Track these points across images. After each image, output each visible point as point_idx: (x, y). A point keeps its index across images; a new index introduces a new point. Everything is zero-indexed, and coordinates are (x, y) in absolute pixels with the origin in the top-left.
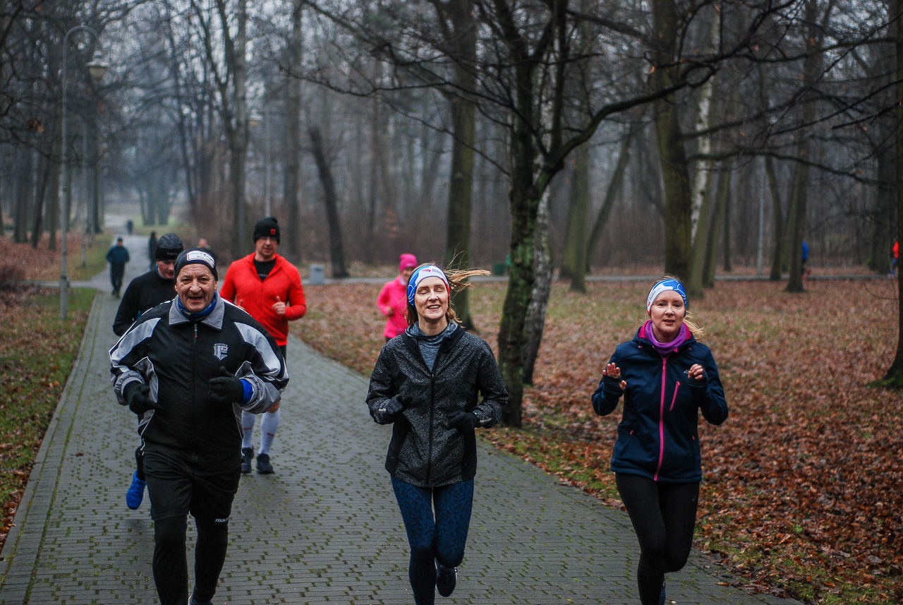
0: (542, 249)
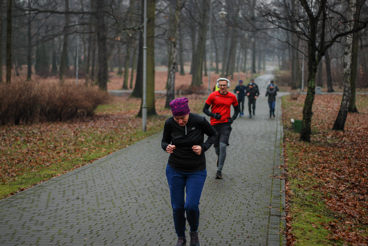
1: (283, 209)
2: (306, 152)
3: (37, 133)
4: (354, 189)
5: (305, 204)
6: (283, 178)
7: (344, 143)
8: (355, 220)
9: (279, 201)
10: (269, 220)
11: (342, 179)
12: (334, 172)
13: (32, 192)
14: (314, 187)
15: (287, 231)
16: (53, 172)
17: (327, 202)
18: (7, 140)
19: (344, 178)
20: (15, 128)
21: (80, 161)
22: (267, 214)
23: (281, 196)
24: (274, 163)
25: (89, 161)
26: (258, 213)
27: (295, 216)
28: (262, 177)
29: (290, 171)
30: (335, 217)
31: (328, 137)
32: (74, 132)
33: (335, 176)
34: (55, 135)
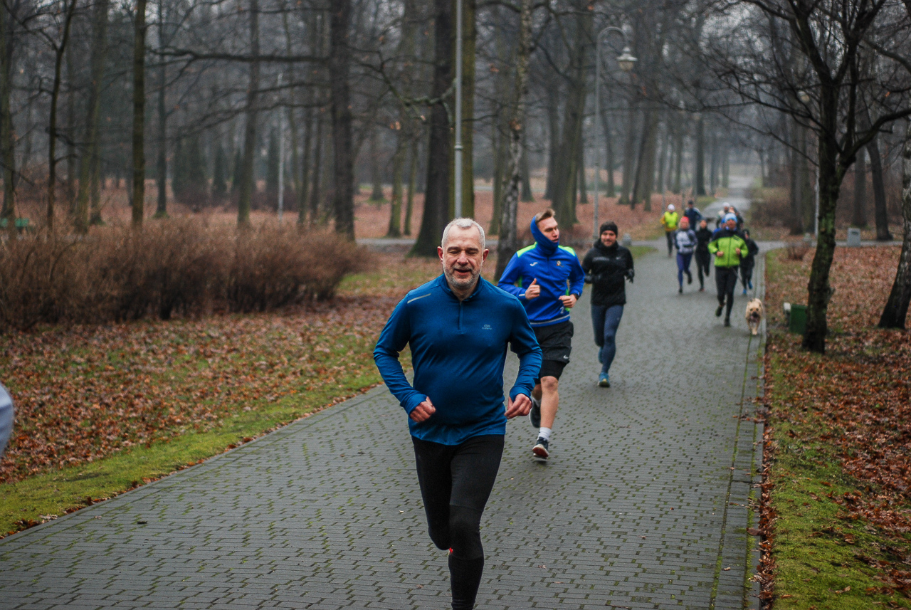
1: (758, 471)
2: (814, 373)
3: (218, 338)
4: (905, 443)
5: (800, 465)
6: (760, 420)
7: (901, 355)
8: (898, 494)
9: (750, 458)
10: (730, 488)
11: (883, 424)
12: (869, 412)
13: (268, 443)
14: (822, 437)
15: (763, 504)
16: (293, 410)
17: (846, 462)
18: (160, 352)
19: (889, 422)
20: (164, 327)
21: (340, 391)
22: (727, 479)
23: (754, 450)
24: (743, 392)
25: (359, 390)
26: (707, 476)
27: (780, 482)
28: (718, 419)
29: (776, 408)
30: (858, 488)
31: (867, 344)
32: (302, 335)
33: (870, 418)
34: (262, 342)
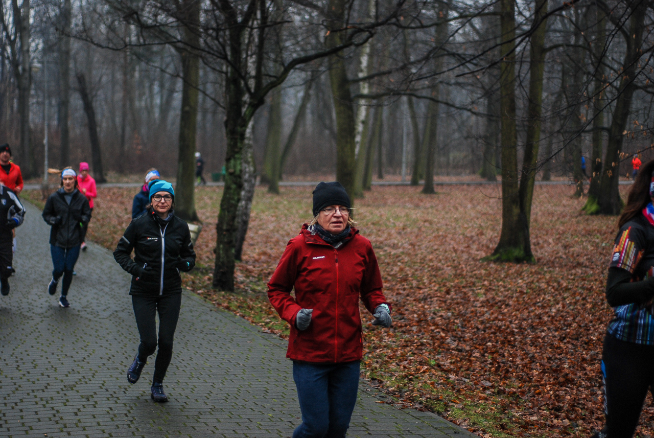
0: (248, 163)
